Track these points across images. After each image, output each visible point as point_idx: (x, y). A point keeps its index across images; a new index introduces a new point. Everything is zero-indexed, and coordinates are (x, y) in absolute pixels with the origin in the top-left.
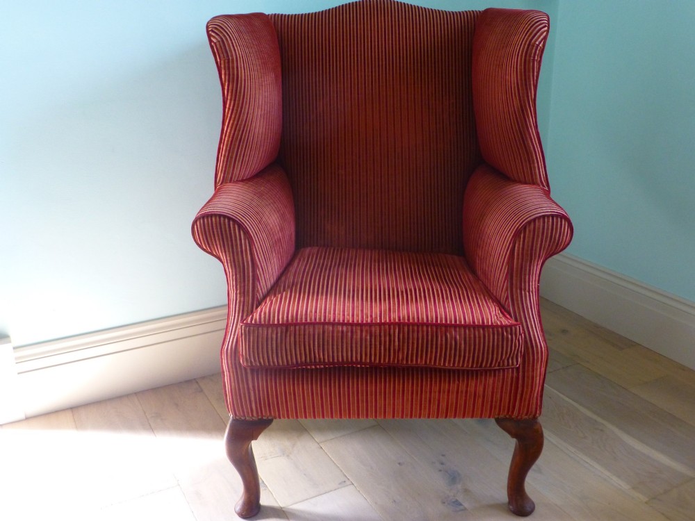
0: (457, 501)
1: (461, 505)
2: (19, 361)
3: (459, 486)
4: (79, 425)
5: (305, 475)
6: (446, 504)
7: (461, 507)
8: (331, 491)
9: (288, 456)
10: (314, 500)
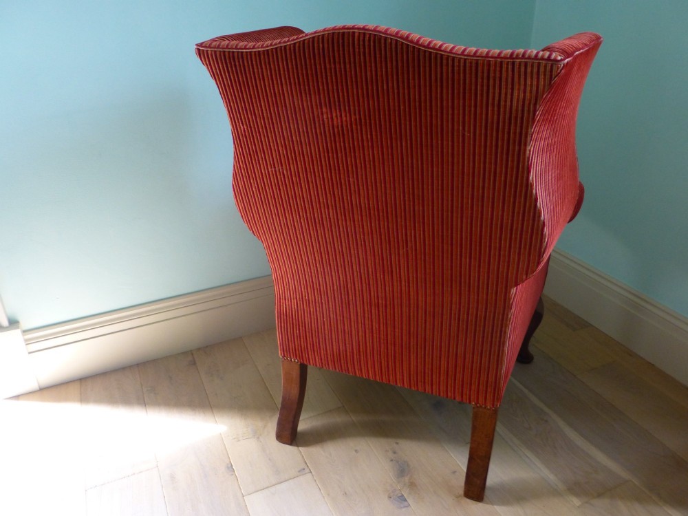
0: (403, 495)
1: (406, 500)
2: (28, 342)
3: (407, 479)
4: (83, 399)
5: (270, 459)
6: (392, 499)
7: (406, 504)
8: (291, 479)
9: (258, 438)
10: (273, 488)
